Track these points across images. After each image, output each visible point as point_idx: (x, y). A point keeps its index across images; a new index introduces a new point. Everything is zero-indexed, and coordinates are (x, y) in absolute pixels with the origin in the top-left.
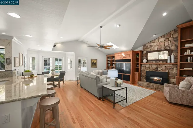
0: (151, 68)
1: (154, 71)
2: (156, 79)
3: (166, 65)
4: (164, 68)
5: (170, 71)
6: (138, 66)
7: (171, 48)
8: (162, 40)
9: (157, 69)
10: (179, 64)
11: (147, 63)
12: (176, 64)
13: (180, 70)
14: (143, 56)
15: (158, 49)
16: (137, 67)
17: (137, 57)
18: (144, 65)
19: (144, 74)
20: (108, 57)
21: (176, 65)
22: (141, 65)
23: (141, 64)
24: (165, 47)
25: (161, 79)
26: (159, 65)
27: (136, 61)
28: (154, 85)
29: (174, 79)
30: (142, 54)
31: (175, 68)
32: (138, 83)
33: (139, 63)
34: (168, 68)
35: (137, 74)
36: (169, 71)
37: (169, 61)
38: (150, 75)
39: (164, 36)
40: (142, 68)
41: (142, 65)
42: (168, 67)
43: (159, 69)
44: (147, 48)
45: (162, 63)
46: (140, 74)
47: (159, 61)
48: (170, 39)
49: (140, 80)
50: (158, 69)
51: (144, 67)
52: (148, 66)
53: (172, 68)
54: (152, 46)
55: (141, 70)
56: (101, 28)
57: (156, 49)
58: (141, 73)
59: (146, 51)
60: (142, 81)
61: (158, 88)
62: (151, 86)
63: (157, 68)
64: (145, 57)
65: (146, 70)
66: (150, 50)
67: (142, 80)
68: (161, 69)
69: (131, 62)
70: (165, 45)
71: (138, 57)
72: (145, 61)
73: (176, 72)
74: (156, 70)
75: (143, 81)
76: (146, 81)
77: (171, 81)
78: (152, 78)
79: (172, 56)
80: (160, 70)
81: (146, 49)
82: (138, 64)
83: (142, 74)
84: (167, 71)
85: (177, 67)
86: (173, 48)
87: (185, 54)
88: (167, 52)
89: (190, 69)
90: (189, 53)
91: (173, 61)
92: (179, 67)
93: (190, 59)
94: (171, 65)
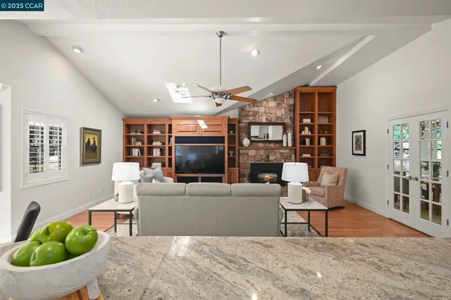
0: (258, 158)
1: (263, 162)
2: (267, 177)
3: (281, 151)
4: (278, 155)
5: (287, 160)
6: (231, 153)
7: (285, 121)
8: (273, 104)
10: (298, 149)
11: (250, 146)
12: (294, 148)
13: (299, 158)
14: (241, 130)
15: (267, 119)
16: (230, 155)
18: (244, 151)
19: (246, 171)
20: (128, 127)
22: (239, 151)
23: (239, 148)
24: (277, 118)
26: (270, 151)
30: (239, 126)
33: (235, 147)
34: (284, 155)
36: (285, 161)
37: (285, 145)
38: (259, 172)
39: (275, 98)
40: (241, 157)
41: (241, 152)
42: (285, 153)
43: (271, 158)
44: (247, 116)
45: (274, 146)
47: (270, 144)
48: (284, 106)
51: (245, 156)
52: (252, 153)
54: (257, 113)
55: (239, 163)
56: (221, 36)
57: (264, 121)
59: (246, 121)
63: (268, 157)
64: (244, 135)
65: (249, 162)
66: (254, 121)
68: (275, 157)
69: (226, 144)
70: (278, 115)
72: (246, 142)
74: (267, 159)
78: (260, 175)
79: (290, 135)
80: (272, 160)
81: (245, 116)
83: (241, 169)
84: (283, 161)
85: (295, 153)
86: (288, 121)
87: (303, 133)
88: (281, 127)
89: (309, 156)
90: (306, 132)
91: (290, 145)
92: (298, 154)
93: (308, 141)
94: (288, 151)
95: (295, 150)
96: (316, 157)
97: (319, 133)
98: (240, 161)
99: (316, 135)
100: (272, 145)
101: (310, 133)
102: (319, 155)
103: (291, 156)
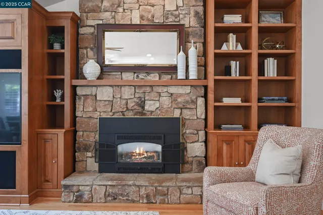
0: (119, 106)
1: (130, 115)
2: (140, 154)
3: (173, 90)
4: (166, 101)
5: (185, 111)
6: (58, 94)
7: (186, 22)
9: (143, 107)
10: (211, 84)
11: (99, 78)
12: (203, 82)
13: (215, 106)
14: (82, 43)
15: (142, 17)
16: (54, 98)
17: (51, 46)
18: (87, 91)
19: (90, 136)
21: (203, 89)
22: (74, 88)
23: (75, 82)
24: (166, 15)
25: (159, 148)
26: (148, 89)
27: (46, 68)
28: (142, 179)
29: (197, 141)
30: (77, 36)
31: (201, 101)
32: (66, 187)
33: (63, 80)
34: (179, 100)
35: (58, 138)
36: (181, 114)
37: (181, 74)
38: (119, 138)
41: (79, 91)
42: (181, 95)
43: (150, 106)
45: (157, 79)
46: (70, 137)
47: (148, 74)
49: (72, 167)
50: (146, 108)
51: (89, 101)
52: (104, 94)
53: (192, 102)
54: (120, 3)
55: (74, 117)
57: (136, 21)
58: (75, 132)
60: (80, 172)
61: (157, 193)
62: (128, 190)
63: (142, 104)
64: (91, 53)
65: (96, 115)
66: (112, 22)
67: (79, 166)
68: (157, 105)
69: (24, 70)
70: (167, 8)
71: (57, 46)
72: (91, 69)
73: (203, 117)
74: (140, 110)
75: (85, 171)
76: (101, 171)
77: (189, 149)
78: (123, 148)
80: (152, 112)
81: (94, 10)
82: (60, 84)
83: (80, 133)
84: (177, 114)
85: (205, 96)
86: (190, 22)
87: (224, 48)
88: (175, 35)
89: (237, 101)
90: (232, 45)
91: (193, 75)
92: (211, 96)
93: (234, 65)
94: (188, 90)
95: (206, 87)
96: (254, 104)
97: (260, 47)
98: (78, 114)
99: (255, 51)
100: (154, 77)
101: (240, 48)
102: (260, 100)
103: (194, 102)
